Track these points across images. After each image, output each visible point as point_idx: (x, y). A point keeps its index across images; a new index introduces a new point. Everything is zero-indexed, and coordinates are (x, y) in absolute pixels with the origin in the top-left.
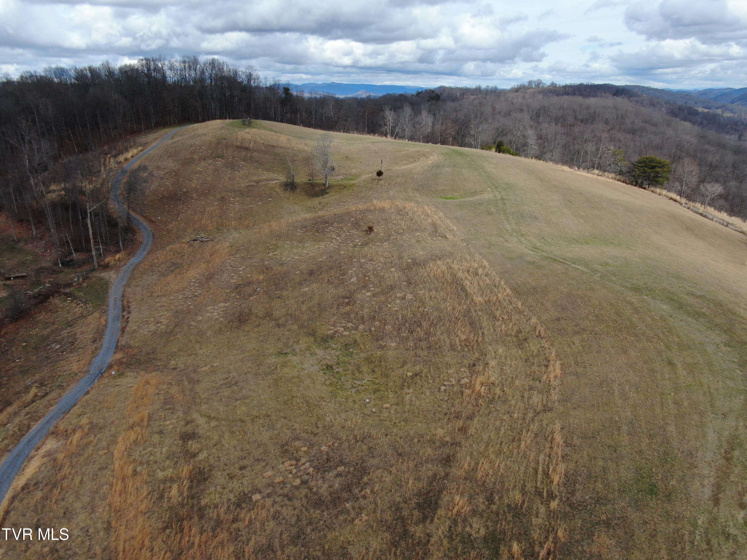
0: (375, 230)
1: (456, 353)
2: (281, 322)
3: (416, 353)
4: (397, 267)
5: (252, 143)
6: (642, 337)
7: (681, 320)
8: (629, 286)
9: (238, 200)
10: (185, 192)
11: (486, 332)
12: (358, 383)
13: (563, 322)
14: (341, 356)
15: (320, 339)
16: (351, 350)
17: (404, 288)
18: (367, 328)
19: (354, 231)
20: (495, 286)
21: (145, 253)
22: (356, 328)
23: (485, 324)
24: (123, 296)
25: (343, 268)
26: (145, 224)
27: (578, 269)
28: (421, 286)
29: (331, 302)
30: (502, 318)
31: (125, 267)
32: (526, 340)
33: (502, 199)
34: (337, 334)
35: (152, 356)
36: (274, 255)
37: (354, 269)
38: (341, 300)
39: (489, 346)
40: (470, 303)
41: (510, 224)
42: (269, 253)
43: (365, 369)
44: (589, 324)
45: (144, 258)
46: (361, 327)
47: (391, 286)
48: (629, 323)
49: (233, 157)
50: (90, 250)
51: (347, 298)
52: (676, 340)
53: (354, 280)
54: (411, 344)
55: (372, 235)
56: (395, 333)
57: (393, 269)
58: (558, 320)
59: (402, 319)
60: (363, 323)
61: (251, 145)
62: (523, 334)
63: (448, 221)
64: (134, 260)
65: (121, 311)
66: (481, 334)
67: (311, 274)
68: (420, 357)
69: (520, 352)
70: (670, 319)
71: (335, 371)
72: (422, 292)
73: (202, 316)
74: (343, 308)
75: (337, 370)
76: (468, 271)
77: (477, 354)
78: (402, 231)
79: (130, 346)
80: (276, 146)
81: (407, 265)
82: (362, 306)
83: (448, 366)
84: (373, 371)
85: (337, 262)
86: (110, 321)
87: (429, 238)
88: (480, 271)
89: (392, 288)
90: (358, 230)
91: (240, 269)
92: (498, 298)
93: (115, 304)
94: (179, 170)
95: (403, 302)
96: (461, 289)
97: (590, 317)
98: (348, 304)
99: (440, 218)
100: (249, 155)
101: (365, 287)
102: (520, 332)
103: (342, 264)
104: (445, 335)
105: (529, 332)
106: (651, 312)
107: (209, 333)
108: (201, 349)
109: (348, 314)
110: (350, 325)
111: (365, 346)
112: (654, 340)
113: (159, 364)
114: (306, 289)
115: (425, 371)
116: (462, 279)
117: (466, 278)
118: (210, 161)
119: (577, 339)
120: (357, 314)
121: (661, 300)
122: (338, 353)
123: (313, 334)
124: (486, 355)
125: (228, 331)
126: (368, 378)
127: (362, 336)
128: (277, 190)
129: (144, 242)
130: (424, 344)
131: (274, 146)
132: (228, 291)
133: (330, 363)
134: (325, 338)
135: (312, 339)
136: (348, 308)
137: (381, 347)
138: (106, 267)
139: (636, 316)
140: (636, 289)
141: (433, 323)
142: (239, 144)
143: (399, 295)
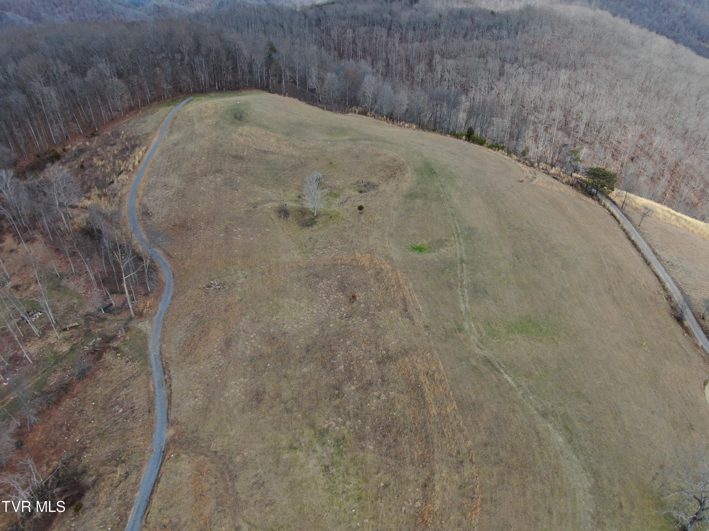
0: (358, 298)
1: (414, 468)
2: (289, 405)
3: (387, 460)
4: (374, 358)
5: (246, 150)
6: (537, 475)
7: (568, 459)
8: (541, 409)
9: (240, 232)
10: (193, 219)
11: (436, 449)
12: (347, 486)
13: (489, 448)
14: (334, 455)
15: (318, 433)
16: (341, 447)
17: (379, 386)
18: (353, 424)
19: (340, 295)
20: (446, 395)
21: (169, 297)
22: (344, 424)
23: (435, 440)
24: (161, 354)
25: (333, 348)
26: (164, 258)
27: (508, 382)
28: (392, 385)
29: (325, 391)
30: (448, 435)
31: (157, 315)
32: (462, 462)
33: (462, 261)
34: (331, 428)
35: (195, 434)
36: (277, 319)
37: (342, 353)
38: (332, 390)
39: (437, 465)
40: (427, 414)
41: (464, 302)
42: (273, 317)
43: (351, 471)
44: (506, 456)
45: (170, 304)
46: (348, 423)
47: (370, 381)
48: (532, 459)
49: (231, 170)
50: (123, 293)
51: (337, 389)
52: (559, 483)
53: (342, 367)
54: (384, 449)
55: (355, 305)
56: (372, 434)
57: (371, 361)
58: (486, 445)
59: (378, 420)
60: (350, 419)
61: (245, 154)
62: (461, 456)
63: (415, 296)
64: (162, 307)
65: (162, 373)
66: (432, 450)
67: (308, 351)
68: (389, 465)
69: (457, 476)
70: (561, 456)
71: (330, 473)
72: (393, 393)
73: (228, 391)
74: (335, 400)
75: (332, 471)
76: (427, 373)
77: (428, 472)
78: (379, 304)
79: (178, 422)
80: (268, 151)
81: (382, 357)
82: (349, 401)
83: (408, 481)
84: (357, 474)
85: (328, 339)
86: (156, 386)
87: (400, 319)
88: (436, 375)
89: (370, 383)
90: (343, 292)
91: (252, 336)
92: (446, 411)
93: (156, 364)
94: (185, 189)
95: (378, 401)
96: (421, 395)
97: (508, 446)
98: (338, 396)
99: (409, 290)
100: (244, 166)
101: (350, 378)
102: (458, 453)
103: (332, 343)
104: (408, 446)
105: (465, 454)
106: (549, 446)
107: (236, 412)
108: (231, 430)
109: (338, 407)
110: (340, 420)
111: (351, 443)
112: (545, 481)
113: (203, 445)
114: (305, 370)
115: (392, 483)
116: (422, 384)
117: (425, 382)
118: (211, 178)
119: (495, 470)
120: (344, 409)
121: (560, 430)
122: (332, 451)
123: (312, 426)
124: (434, 474)
125: (250, 411)
126: (354, 481)
127: (349, 432)
128: (272, 216)
129: (167, 283)
130: (393, 452)
131: (265, 152)
132: (245, 364)
133: (327, 463)
134: (322, 431)
135: (313, 432)
136: (338, 401)
137: (363, 449)
138: (140, 315)
139: (538, 449)
140: (544, 415)
141: (399, 430)
142: (234, 153)
143: (376, 394)
